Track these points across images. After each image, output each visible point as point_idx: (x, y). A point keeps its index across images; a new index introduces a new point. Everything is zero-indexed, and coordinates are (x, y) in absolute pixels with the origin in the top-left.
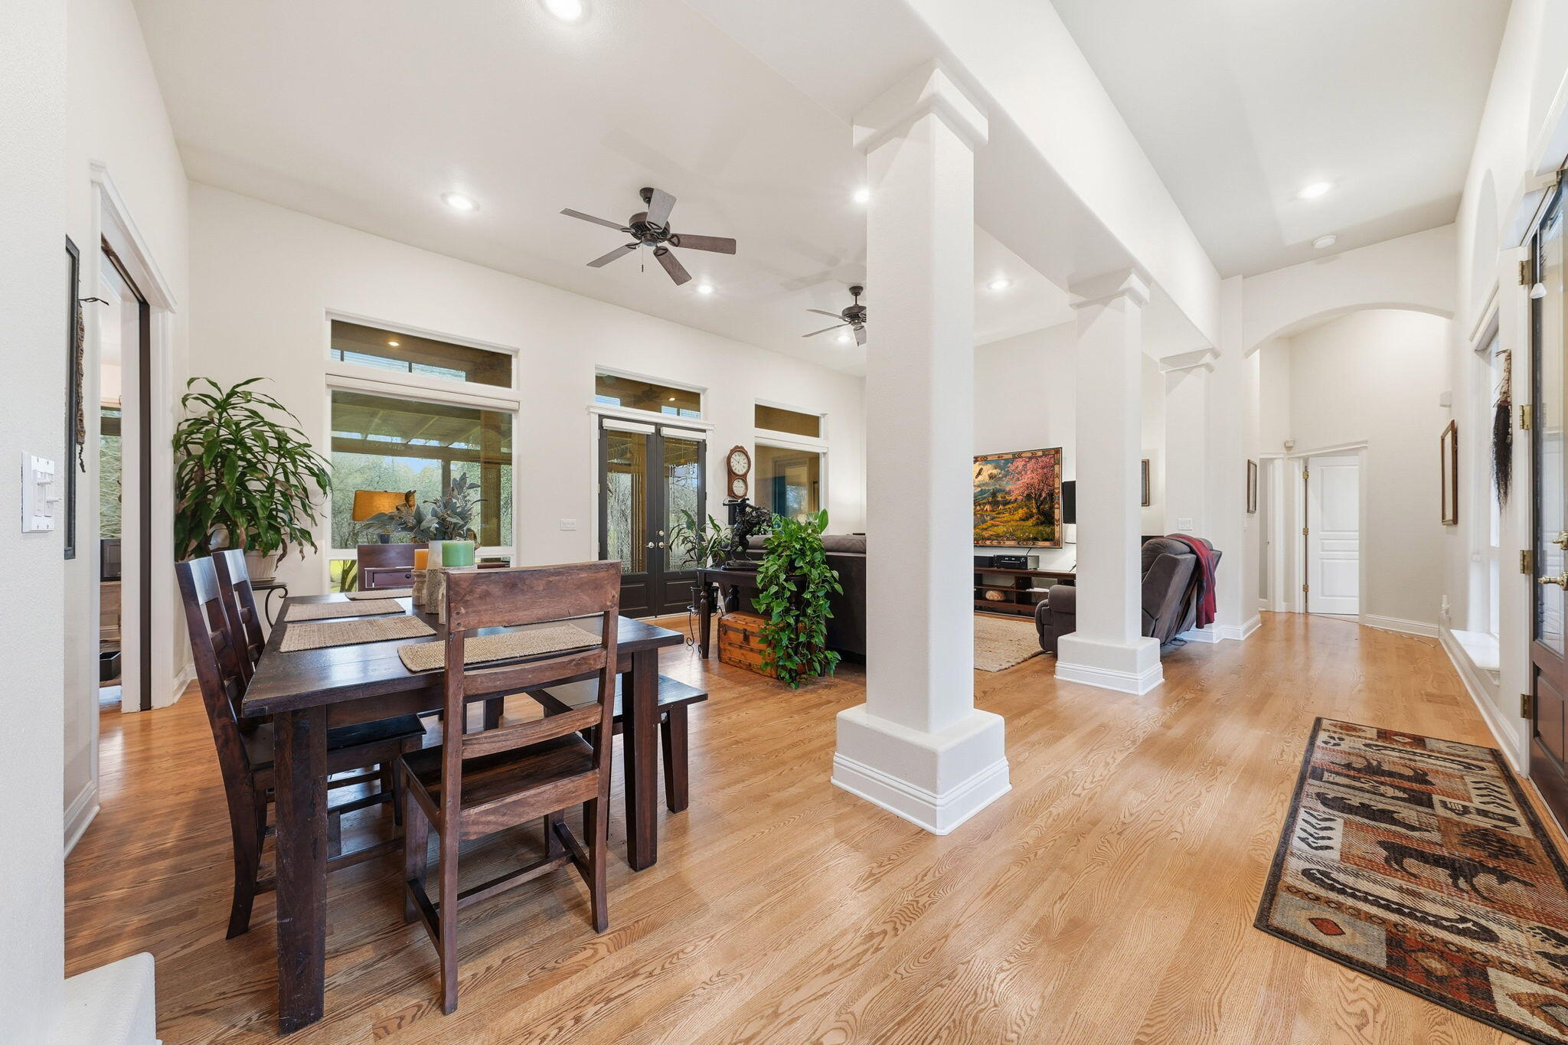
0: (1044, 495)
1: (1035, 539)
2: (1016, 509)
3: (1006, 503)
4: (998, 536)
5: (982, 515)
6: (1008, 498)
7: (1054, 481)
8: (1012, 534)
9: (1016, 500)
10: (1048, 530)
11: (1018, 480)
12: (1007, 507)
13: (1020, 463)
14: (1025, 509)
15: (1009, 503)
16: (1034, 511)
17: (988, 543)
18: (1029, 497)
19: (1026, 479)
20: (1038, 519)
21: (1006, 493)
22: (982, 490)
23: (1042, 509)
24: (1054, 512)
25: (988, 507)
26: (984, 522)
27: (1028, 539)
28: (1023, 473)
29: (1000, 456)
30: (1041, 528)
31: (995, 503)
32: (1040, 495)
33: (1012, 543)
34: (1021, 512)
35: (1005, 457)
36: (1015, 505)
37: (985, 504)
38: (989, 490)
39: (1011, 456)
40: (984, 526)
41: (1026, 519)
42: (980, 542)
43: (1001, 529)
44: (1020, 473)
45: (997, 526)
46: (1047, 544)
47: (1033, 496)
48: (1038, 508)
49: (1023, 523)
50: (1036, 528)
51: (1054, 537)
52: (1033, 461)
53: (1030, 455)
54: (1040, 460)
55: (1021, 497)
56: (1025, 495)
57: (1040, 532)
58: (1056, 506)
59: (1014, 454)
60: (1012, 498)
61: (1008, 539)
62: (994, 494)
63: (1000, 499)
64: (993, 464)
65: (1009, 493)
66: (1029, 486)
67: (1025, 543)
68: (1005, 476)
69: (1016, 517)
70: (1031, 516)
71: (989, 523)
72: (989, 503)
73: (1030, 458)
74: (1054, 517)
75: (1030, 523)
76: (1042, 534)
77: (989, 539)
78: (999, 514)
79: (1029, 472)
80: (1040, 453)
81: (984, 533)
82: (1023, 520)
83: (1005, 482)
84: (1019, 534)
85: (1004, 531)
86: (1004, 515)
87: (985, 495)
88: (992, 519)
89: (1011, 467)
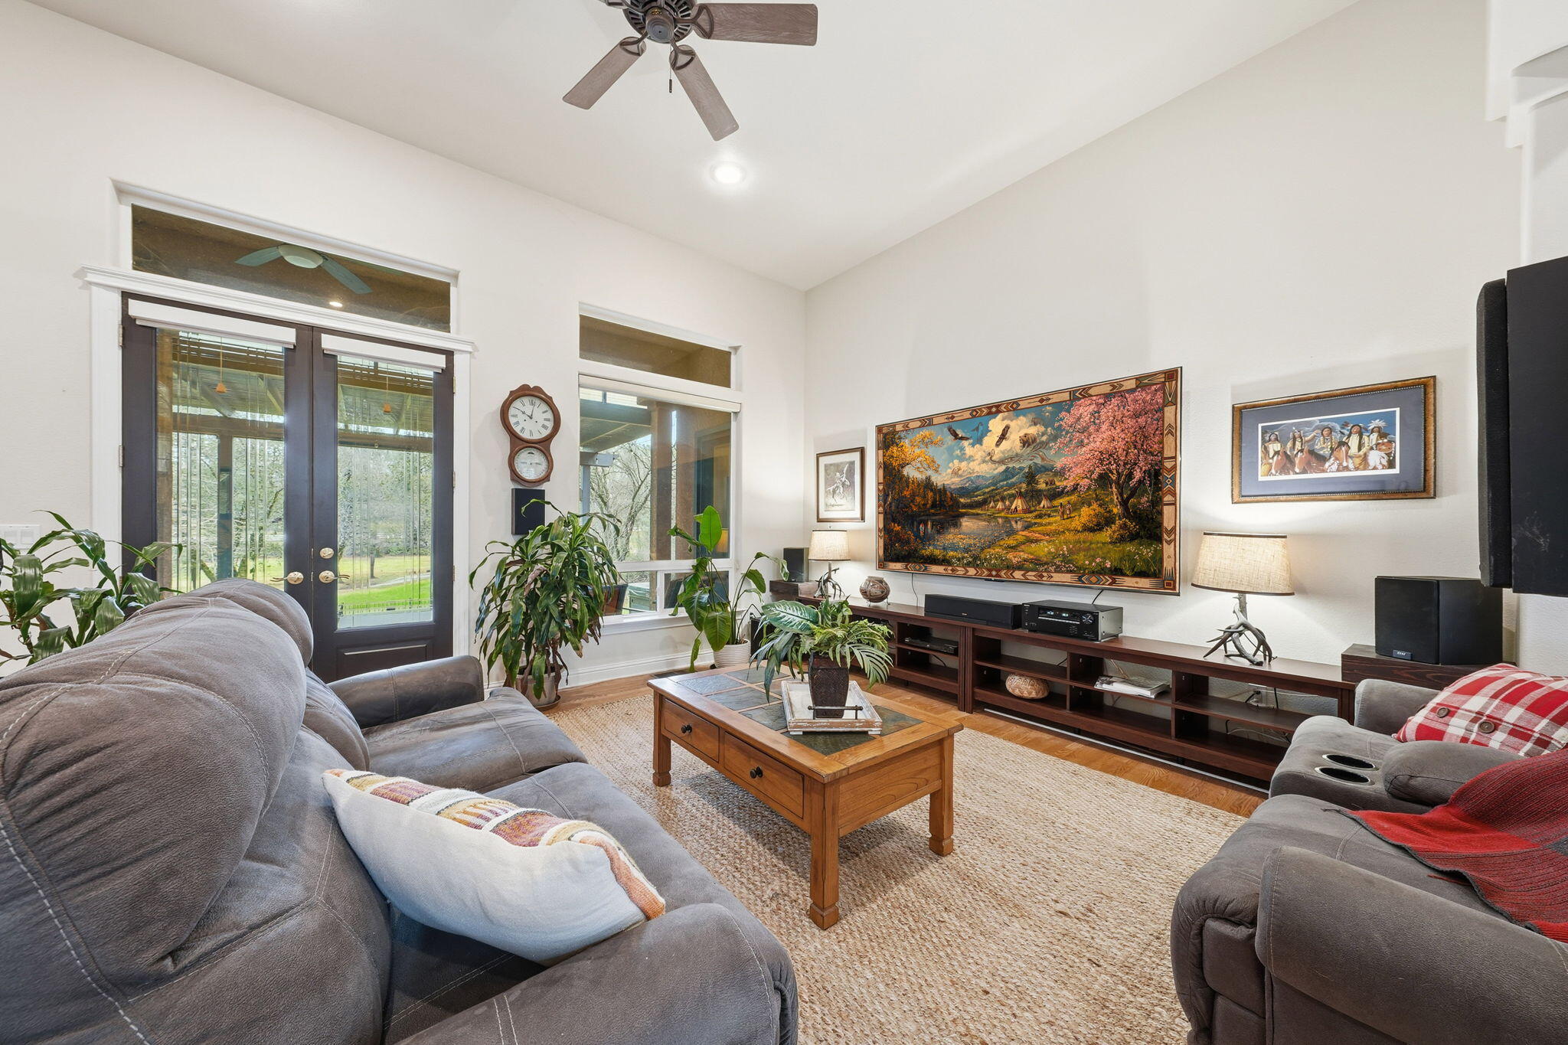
0: (1138, 475)
1: (1117, 571)
2: (1075, 507)
3: (1055, 494)
4: (1037, 563)
5: (1007, 520)
6: (1060, 484)
7: (1161, 442)
8: (1066, 560)
9: (1075, 488)
10: (1147, 552)
11: (1081, 444)
12: (1057, 502)
13: (1084, 410)
14: (1095, 506)
15: (1061, 493)
16: (1115, 511)
17: (1018, 574)
18: (1103, 480)
19: (1099, 442)
20: (1124, 526)
21: (1056, 474)
22: (1008, 468)
23: (1134, 506)
24: (1161, 513)
25: (1018, 503)
26: (1011, 532)
27: (1101, 571)
28: (1092, 429)
29: (1043, 399)
30: (1130, 548)
31: (1032, 495)
32: (1130, 476)
33: (1067, 578)
34: (1086, 514)
35: (1055, 399)
36: (1073, 498)
37: (1013, 497)
38: (1021, 469)
39: (1066, 396)
40: (1011, 542)
41: (1097, 527)
42: (1002, 573)
43: (1044, 549)
44: (1084, 430)
45: (1037, 541)
46: (1144, 583)
47: (1114, 477)
48: (1124, 503)
49: (1090, 536)
50: (1120, 547)
51: (1160, 571)
52: (1115, 401)
53: (1107, 389)
54: (1130, 397)
55: (1086, 482)
56: (1095, 476)
57: (1130, 557)
58: (1167, 498)
59: (1072, 392)
60: (1069, 484)
61: (1058, 570)
62: (1031, 477)
63: (1042, 486)
64: (1031, 416)
65: (1061, 473)
66: (1106, 456)
67: (1094, 579)
68: (1054, 438)
69: (1077, 523)
70: (1109, 521)
71: (1021, 536)
72: (1021, 495)
73: (1108, 397)
74: (1160, 525)
75: (1106, 535)
76: (1132, 560)
77: (1019, 568)
78: (1040, 516)
79: (1104, 427)
80: (1132, 384)
81: (1010, 556)
82: (1091, 530)
83: (1053, 452)
84: (1082, 559)
85: (1049, 552)
86: (1052, 520)
87: (1013, 480)
88: (1027, 528)
89: (1067, 419)
